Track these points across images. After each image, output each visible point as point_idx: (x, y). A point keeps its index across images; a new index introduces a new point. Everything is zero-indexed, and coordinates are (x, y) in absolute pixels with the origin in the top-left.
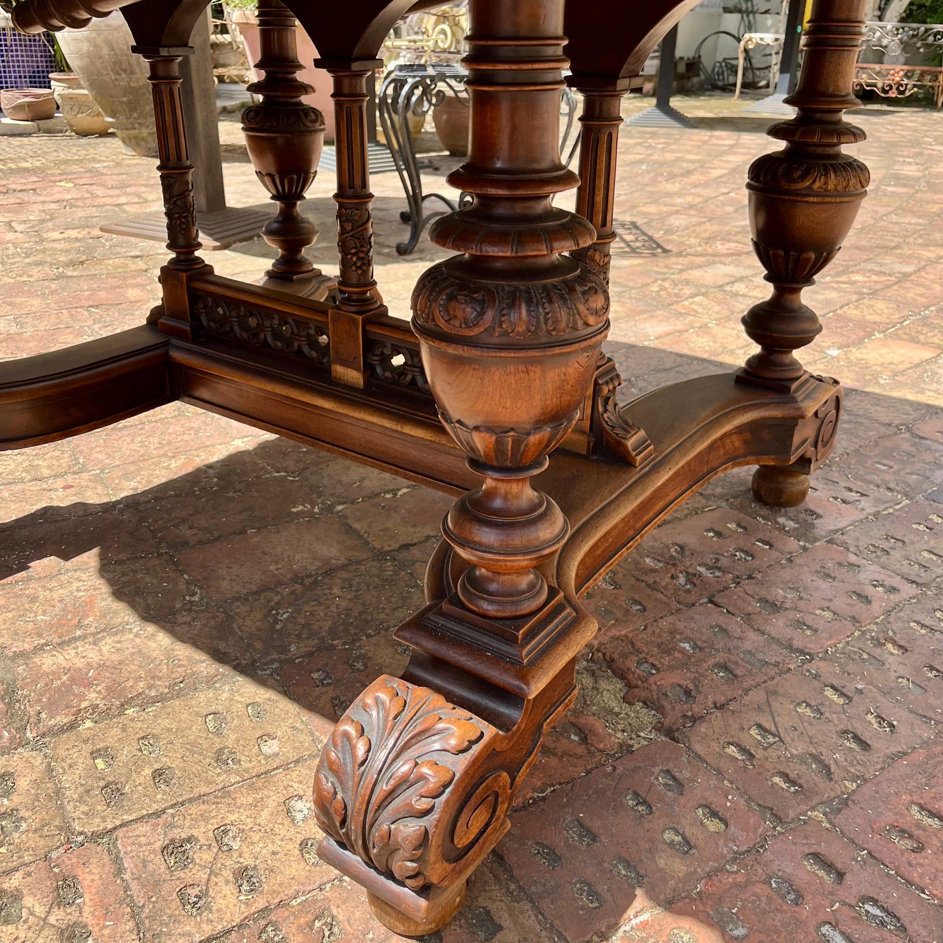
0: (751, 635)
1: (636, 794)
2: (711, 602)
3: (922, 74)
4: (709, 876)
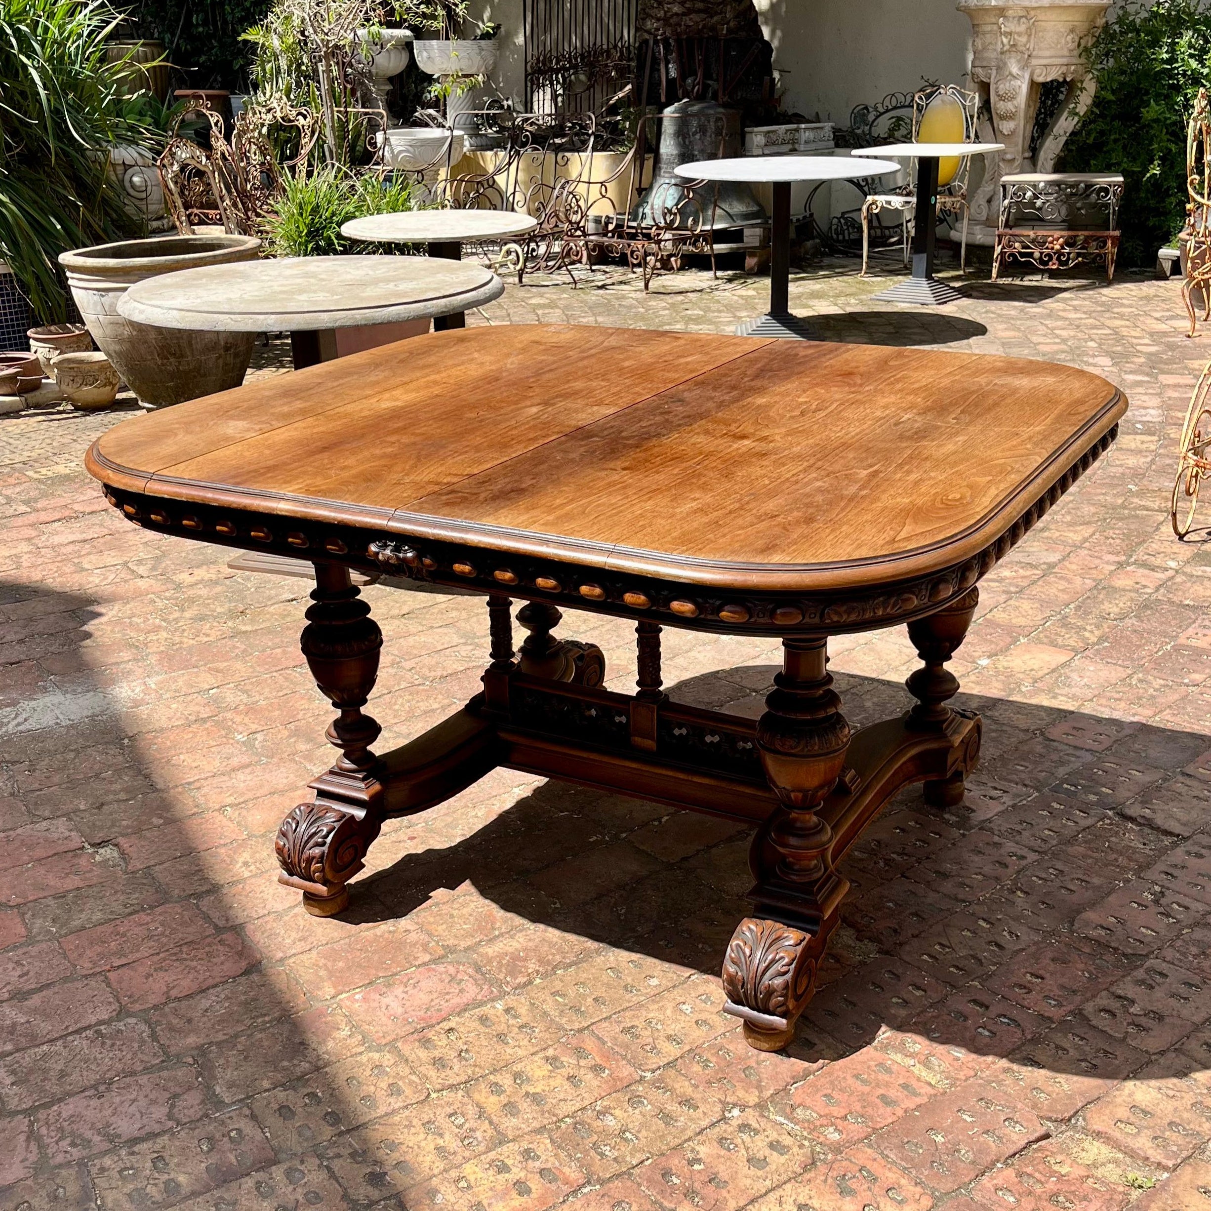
2: (903, 876)
3: (1087, 240)
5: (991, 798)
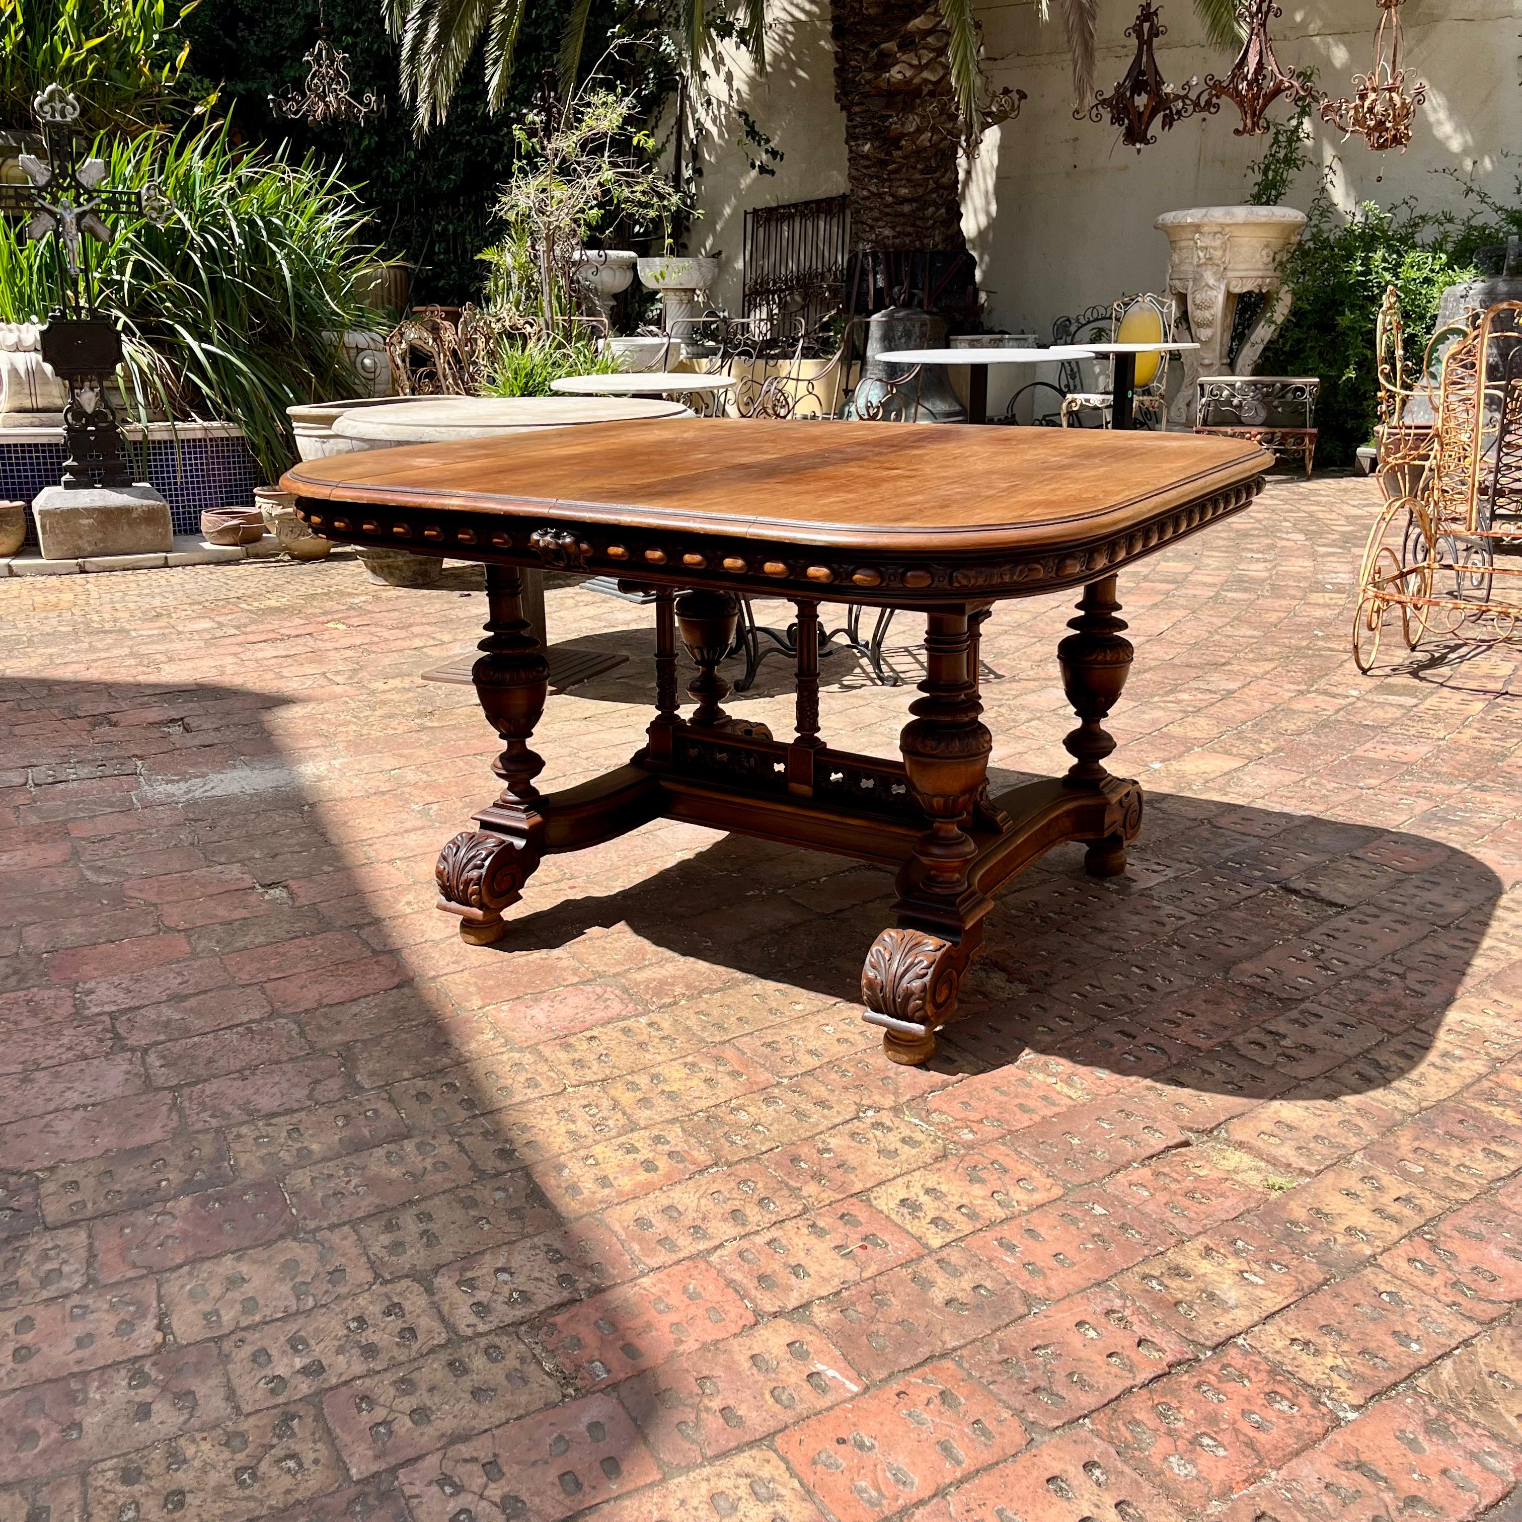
0: (1086, 945)
1: (1020, 1015)
3: (1284, 437)
4: (1064, 1041)
5: (1153, 871)
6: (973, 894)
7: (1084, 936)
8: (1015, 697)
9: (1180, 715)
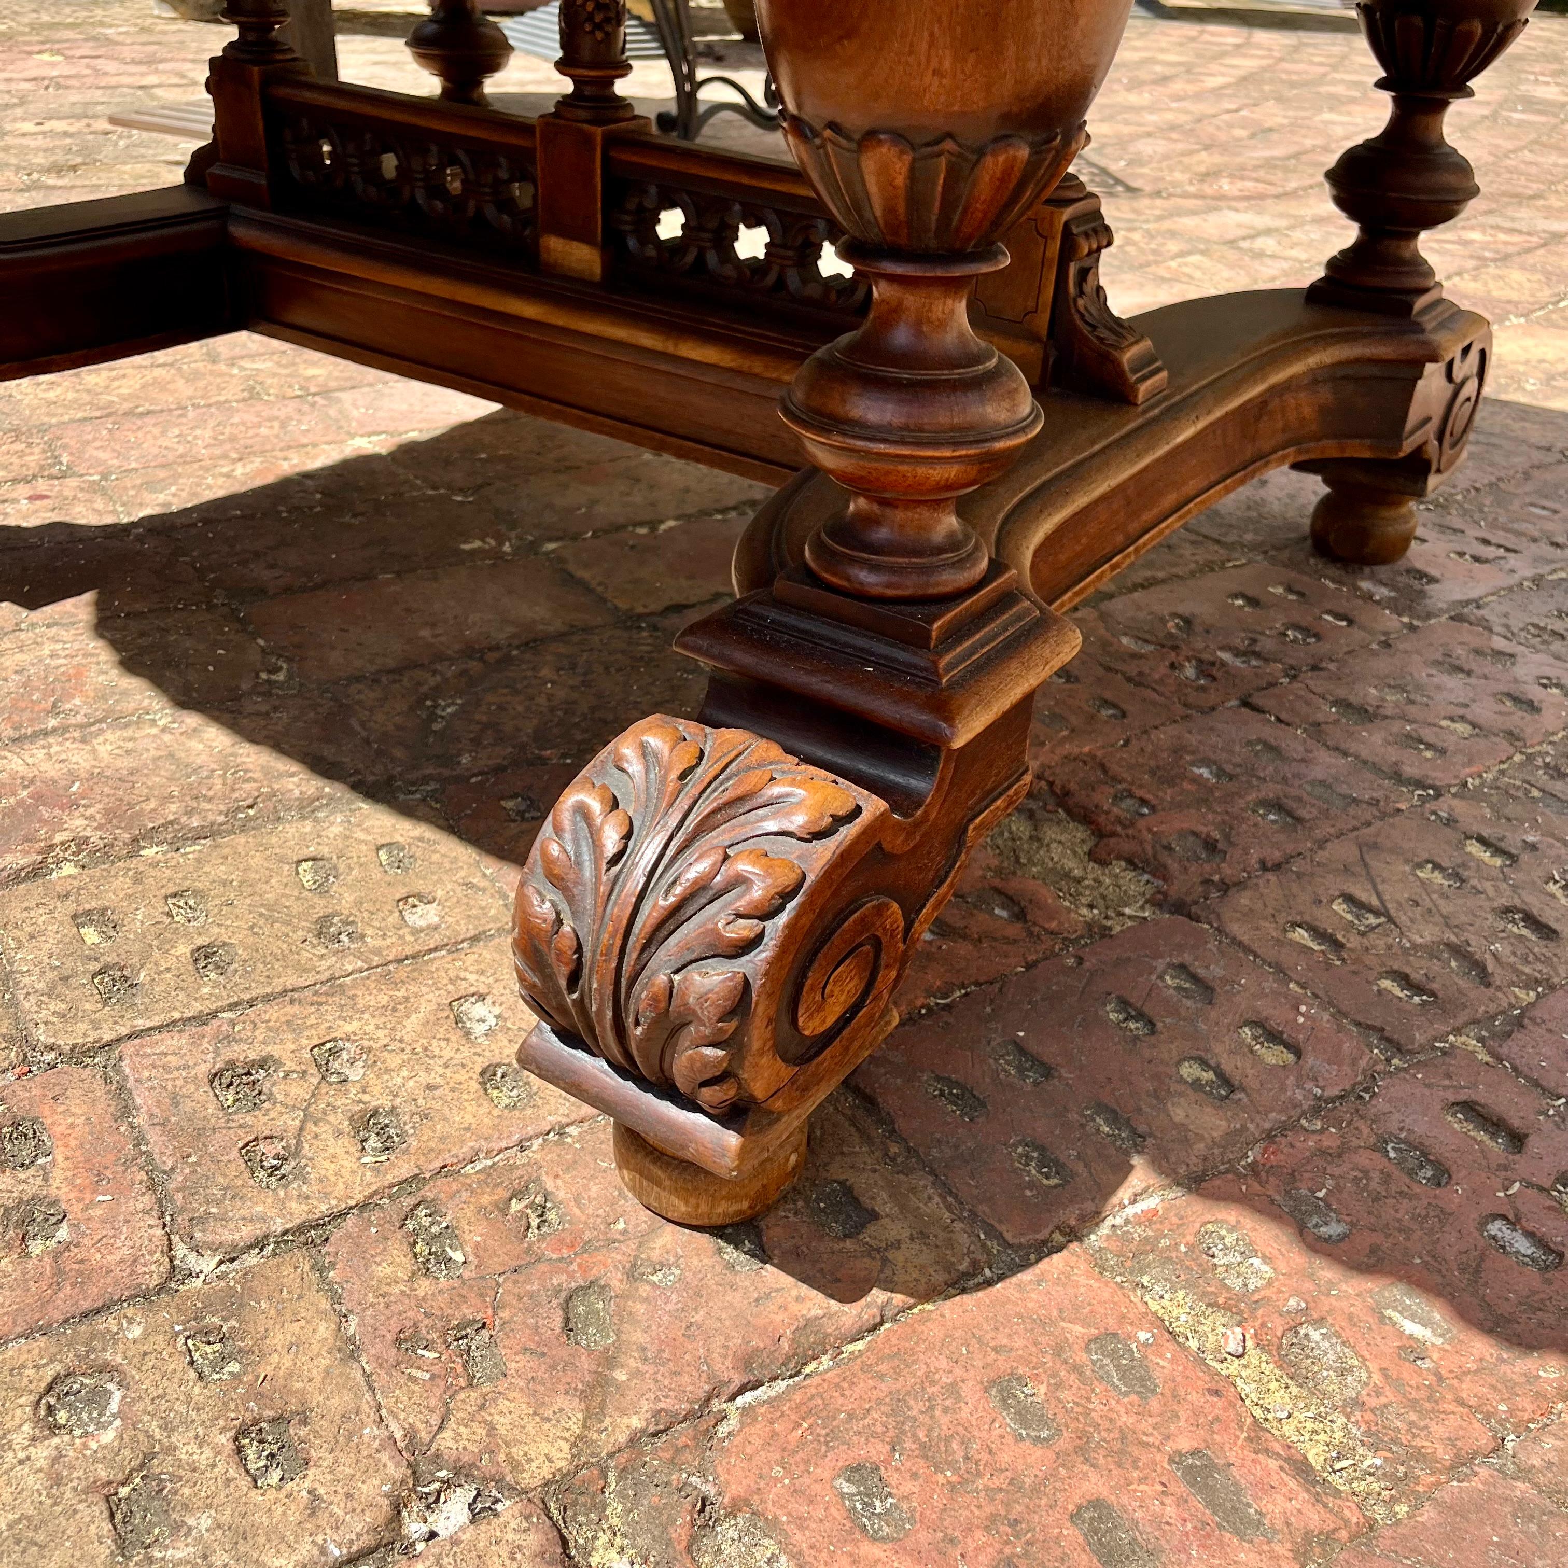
0: (1324, 756)
1: (1124, 1004)
2: (1246, 704)
4: (1269, 1137)
5: (1476, 559)
6: (1006, 599)
7: (1316, 729)
8: (1160, 218)
9: (1471, 263)
